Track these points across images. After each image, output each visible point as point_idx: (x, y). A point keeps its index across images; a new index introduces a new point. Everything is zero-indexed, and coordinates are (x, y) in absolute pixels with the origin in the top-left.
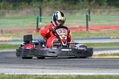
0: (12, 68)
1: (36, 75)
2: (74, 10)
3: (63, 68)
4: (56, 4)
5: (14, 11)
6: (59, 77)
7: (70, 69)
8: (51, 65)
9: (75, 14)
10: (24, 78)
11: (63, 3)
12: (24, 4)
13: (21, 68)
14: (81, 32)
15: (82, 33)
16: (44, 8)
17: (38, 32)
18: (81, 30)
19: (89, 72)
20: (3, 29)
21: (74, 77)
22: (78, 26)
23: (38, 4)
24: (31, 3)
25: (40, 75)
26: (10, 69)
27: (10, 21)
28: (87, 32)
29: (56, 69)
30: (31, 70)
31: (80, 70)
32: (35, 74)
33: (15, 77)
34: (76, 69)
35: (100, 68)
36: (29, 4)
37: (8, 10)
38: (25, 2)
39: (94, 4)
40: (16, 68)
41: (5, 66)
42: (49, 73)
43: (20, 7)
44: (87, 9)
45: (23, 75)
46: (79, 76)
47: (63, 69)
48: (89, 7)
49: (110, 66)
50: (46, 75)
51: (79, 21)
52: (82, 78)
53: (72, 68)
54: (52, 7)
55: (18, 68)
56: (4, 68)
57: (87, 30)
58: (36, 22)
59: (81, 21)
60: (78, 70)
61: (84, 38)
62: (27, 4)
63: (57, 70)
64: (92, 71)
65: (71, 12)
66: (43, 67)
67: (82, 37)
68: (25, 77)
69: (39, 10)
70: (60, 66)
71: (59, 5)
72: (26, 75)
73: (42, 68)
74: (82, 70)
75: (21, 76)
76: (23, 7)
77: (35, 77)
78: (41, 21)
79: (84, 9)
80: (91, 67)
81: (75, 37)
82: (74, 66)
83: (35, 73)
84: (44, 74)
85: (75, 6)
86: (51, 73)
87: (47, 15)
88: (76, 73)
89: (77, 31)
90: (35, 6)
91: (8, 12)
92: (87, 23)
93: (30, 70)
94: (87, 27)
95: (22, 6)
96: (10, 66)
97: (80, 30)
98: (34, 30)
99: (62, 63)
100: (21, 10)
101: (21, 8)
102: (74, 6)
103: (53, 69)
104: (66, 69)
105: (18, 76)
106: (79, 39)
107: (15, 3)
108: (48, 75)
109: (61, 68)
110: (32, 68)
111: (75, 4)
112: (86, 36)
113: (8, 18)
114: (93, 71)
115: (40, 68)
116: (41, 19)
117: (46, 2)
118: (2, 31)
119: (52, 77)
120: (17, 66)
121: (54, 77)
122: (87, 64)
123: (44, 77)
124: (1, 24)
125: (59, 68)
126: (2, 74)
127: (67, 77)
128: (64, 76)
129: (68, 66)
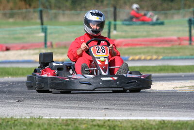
0: (57, 107)
1: (93, 121)
2: (170, 10)
3: (140, 108)
5: (73, 12)
6: (130, 124)
7: (151, 111)
8: (122, 104)
9: (172, 17)
10: (73, 125)
13: (71, 108)
14: (180, 46)
15: (181, 48)
16: (121, 7)
18: (180, 44)
19: (181, 115)
21: (154, 123)
22: (175, 37)
25: (99, 120)
26: (54, 110)
27: (64, 28)
28: (190, 47)
29: (128, 110)
30: (88, 111)
31: (166, 113)
32: (92, 118)
33: (59, 124)
34: (160, 111)
37: (63, 10)
40: (64, 108)
41: (47, 105)
42: (115, 116)
43: (83, 5)
45: (73, 120)
46: (163, 122)
47: (139, 110)
50: (109, 120)
51: (177, 28)
53: (154, 109)
55: (67, 108)
56: (45, 107)
57: (190, 44)
58: (107, 30)
59: (181, 28)
60: (164, 112)
61: (184, 57)
63: (130, 112)
64: (186, 114)
65: (165, 14)
67: (181, 55)
68: (75, 123)
69: (112, 9)
70: (136, 104)
72: (77, 120)
73: (105, 109)
74: (170, 113)
75: (69, 122)
76: (87, 5)
80: (185, 107)
81: (170, 55)
82: (159, 106)
83: (93, 116)
84: (107, 118)
86: (118, 116)
89: (173, 45)
90: (107, 5)
91: (64, 14)
92: (190, 31)
93: (85, 111)
94: (190, 39)
95: (86, 3)
96: (55, 104)
97: (177, 43)
99: (140, 100)
100: (84, 10)
101: (85, 7)
102: (170, 4)
103: (123, 109)
104: (144, 110)
105: (65, 121)
106: (176, 59)
108: (113, 121)
109: (136, 108)
110: (89, 108)
111: (172, 1)
112: (188, 53)
113: (64, 24)
114: (188, 113)
115: (102, 109)
116: (115, 25)
118: (52, 45)
119: (119, 123)
120: (65, 105)
121: (121, 123)
122: (181, 102)
123: (106, 124)
124: (51, 33)
125: (132, 108)
126: (39, 118)
127: (143, 125)
128: (138, 122)
129: (148, 104)
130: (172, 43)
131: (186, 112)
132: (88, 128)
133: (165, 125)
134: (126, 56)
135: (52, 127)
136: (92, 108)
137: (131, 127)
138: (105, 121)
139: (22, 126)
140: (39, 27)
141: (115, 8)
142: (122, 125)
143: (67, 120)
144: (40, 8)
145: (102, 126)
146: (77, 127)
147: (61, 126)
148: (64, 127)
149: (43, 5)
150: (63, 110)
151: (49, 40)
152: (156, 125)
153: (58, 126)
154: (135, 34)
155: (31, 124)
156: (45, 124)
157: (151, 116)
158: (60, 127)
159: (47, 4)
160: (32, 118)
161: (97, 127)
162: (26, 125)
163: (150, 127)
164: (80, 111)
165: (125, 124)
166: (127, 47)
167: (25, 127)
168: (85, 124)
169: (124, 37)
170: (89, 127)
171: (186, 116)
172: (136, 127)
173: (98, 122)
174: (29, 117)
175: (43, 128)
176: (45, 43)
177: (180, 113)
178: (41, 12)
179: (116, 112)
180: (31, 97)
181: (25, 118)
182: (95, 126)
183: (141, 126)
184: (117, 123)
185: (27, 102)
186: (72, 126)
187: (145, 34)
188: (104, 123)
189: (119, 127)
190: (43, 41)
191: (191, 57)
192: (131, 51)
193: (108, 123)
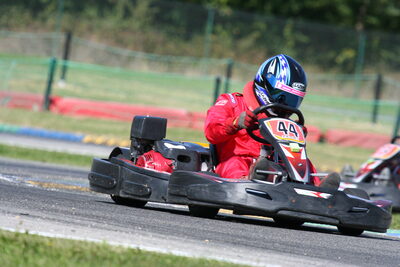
3: (94, 224)
4: (124, 29)
6: (69, 246)
7: (116, 231)
8: (56, 211)
9: (182, 71)
14: (190, 130)
16: (82, 35)
17: (48, 108)
18: (191, 126)
19: (174, 247)
21: (119, 251)
22: (183, 110)
23: (65, 20)
24: (40, 15)
31: (145, 238)
34: (132, 233)
35: (216, 240)
36: (34, 15)
38: (21, 7)
39: (249, 49)
44: (224, 62)
46: (136, 251)
47: (92, 226)
48: (232, 54)
49: (249, 239)
51: (190, 95)
52: (144, 259)
53: (122, 229)
58: (45, 77)
60: (141, 236)
62: (27, 15)
64: (185, 245)
65: (169, 63)
66: (28, 212)
69: (61, 38)
70: (86, 216)
71: (134, 32)
73: (22, 214)
74: (154, 239)
76: (12, 21)
78: (63, 77)
79: (214, 60)
80: (186, 234)
82: (133, 224)
85: (187, 47)
86: (46, 231)
90: (54, 28)
98: (36, 101)
99: (95, 209)
103: (59, 221)
104: (101, 228)
109: (85, 222)
111: (187, 38)
114: (190, 245)
115: (16, 214)
116: (65, 69)
117: (90, 18)
119: (48, 241)
122: (178, 223)
123: (20, 239)
125: (78, 221)
127: (95, 250)
128: (87, 245)
129: (111, 219)
131: (185, 242)
133: (139, 257)
134: (78, 134)
137: (71, 250)
141: (69, 37)
142: (53, 244)
145: (12, 241)
152: (124, 253)
154: (101, 94)
163: (109, 256)
165: (58, 245)
166: (81, 117)
169: (78, 96)
172: (80, 252)
173: (6, 233)
177: (174, 242)
179: (43, 223)
183: (92, 252)
184: (42, 240)
187: (122, 96)
188: (18, 236)
189: (45, 247)
192: (89, 125)
193: (26, 236)
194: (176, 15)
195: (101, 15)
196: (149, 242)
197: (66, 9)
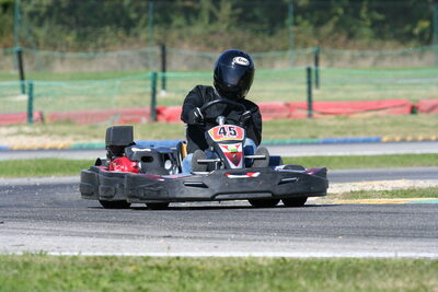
0: (71, 234)
1: (147, 259)
2: (267, 51)
3: (233, 236)
4: (213, 33)
5: (80, 54)
6: (218, 265)
7: (254, 240)
8: (195, 228)
9: (272, 66)
10: (109, 267)
11: (233, 28)
12: (112, 33)
13: (99, 235)
15: (292, 124)
16: (173, 45)
17: (156, 120)
18: (289, 116)
19: (312, 249)
20: (47, 113)
21: (265, 264)
22: (280, 103)
23: (156, 33)
24: (133, 30)
25: (159, 258)
26: (67, 239)
27: (66, 86)
28: (309, 121)
29: (207, 238)
30: (132, 241)
31: (283, 244)
32: (144, 254)
33: (81, 266)
34: (271, 240)
35: (349, 235)
36: (128, 34)
37: (62, 52)
38: (114, 26)
39: (331, 34)
40: (85, 236)
41: (51, 230)
42: (186, 251)
43: (100, 41)
44: (310, 50)
45: (106, 258)
46: (282, 261)
47: (232, 239)
48: (316, 42)
49: (378, 229)
50: (178, 258)
52: (292, 268)
53: (260, 238)
54: (199, 44)
55: (91, 235)
56: (48, 235)
57: (310, 116)
58: (149, 89)
59: (290, 87)
60: (279, 243)
61: (299, 141)
62: (121, 33)
63: (213, 244)
66: (170, 233)
67: (292, 138)
68: (111, 264)
69: (158, 50)
70: (223, 228)
71: (222, 34)
72: (115, 258)
73: (165, 237)
74: (292, 244)
75: (99, 261)
76: (108, 41)
77: (144, 264)
78: (164, 87)
79: (300, 51)
80: (319, 233)
81: (271, 137)
82: (268, 231)
83: (144, 251)
84: (173, 254)
85: (272, 40)
86: (192, 250)
87: (185, 68)
88: (274, 251)
89: (275, 118)
90: (147, 40)
91: (62, 59)
92: (309, 92)
93: (127, 241)
94: (310, 105)
95: (105, 38)
96: (66, 229)
97: (285, 114)
98: (143, 114)
99: (229, 220)
100: (101, 50)
101: (104, 46)
102: (268, 39)
103: (200, 238)
104: (241, 240)
105: (92, 260)
107: (82, 30)
108: (185, 259)
109: (225, 236)
110: (133, 235)
111: (272, 34)
112: (305, 132)
113: (62, 78)
115: (159, 237)
116: (164, 80)
117: (179, 27)
118: (42, 118)
119: (198, 263)
120: (87, 231)
121: (202, 263)
122: (308, 223)
123: (173, 265)
124: (39, 95)
125: (218, 236)
126: (41, 255)
127: (244, 266)
128: (235, 262)
129: (246, 229)
130: (275, 114)
132: (139, 274)
133: (287, 267)
135: (69, 271)
136: (139, 236)
137: (222, 269)
138: (170, 260)
139: (9, 268)
140: (18, 83)
141: (163, 49)
142: (204, 266)
143: (95, 258)
144: (18, 48)
145: (166, 269)
146: (116, 270)
147: (86, 268)
148: (92, 271)
149: (22, 41)
150: (83, 239)
151: (37, 109)
152: (271, 266)
153: (79, 269)
155: (26, 265)
156: (55, 265)
157: (256, 251)
158: (84, 272)
159: (31, 39)
160: (26, 254)
161: (155, 271)
162: (17, 267)
163: (258, 271)
164: (115, 241)
165: (209, 265)
167: (16, 271)
168: (131, 265)
170: (141, 270)
171: (324, 249)
172: (231, 270)
173: (158, 262)
174: (21, 253)
175: (50, 273)
176: (30, 114)
178: (20, 54)
179: (186, 243)
180: (16, 214)
181: (13, 254)
182: (151, 268)
183: (241, 268)
184: (193, 264)
185: (10, 224)
186: (107, 270)
188: (169, 263)
189: (198, 270)
190: (25, 110)
191: (310, 140)
193: (177, 263)
194: (257, 12)
195: (189, 23)
196: (288, 247)
197: (155, 22)
